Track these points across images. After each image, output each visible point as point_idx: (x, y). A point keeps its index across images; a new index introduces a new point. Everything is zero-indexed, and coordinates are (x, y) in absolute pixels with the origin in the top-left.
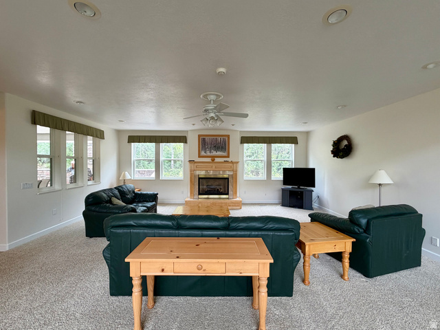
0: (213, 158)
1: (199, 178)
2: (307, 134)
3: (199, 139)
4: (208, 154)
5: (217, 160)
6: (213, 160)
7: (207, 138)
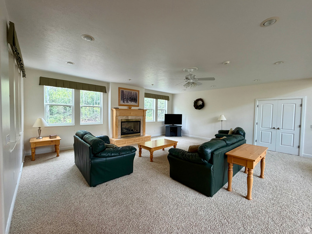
0: (130, 107)
1: (122, 122)
2: (173, 95)
3: (119, 91)
4: (126, 103)
5: (133, 108)
6: (130, 108)
7: (125, 90)
